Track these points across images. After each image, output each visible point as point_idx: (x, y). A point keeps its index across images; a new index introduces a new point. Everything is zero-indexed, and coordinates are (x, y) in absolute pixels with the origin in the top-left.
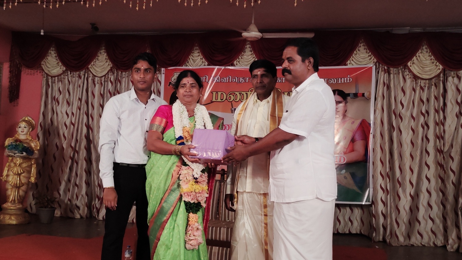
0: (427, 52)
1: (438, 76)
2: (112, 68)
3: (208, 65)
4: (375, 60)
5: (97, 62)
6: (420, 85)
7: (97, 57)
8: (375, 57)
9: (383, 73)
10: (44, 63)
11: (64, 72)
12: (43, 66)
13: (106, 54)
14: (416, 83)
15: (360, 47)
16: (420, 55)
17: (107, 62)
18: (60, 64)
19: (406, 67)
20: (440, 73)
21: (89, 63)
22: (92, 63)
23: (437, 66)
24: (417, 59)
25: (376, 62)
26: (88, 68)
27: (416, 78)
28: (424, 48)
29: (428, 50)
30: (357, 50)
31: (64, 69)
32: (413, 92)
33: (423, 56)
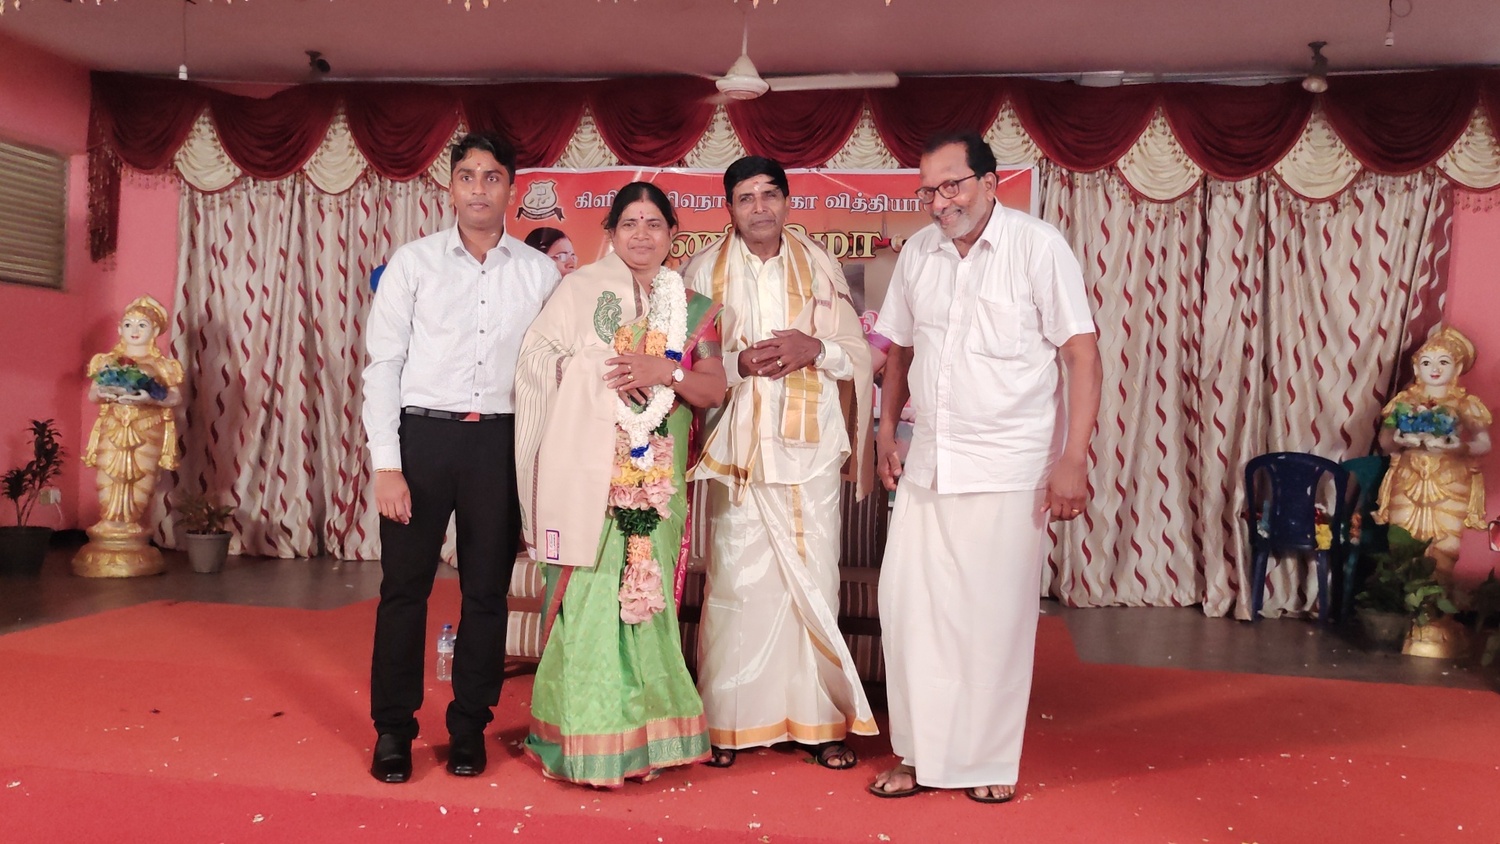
0: (1164, 133)
1: (1190, 193)
2: (366, 170)
3: (621, 163)
4: (1039, 153)
5: (327, 154)
6: (1147, 216)
7: (325, 142)
8: (1040, 144)
9: (1058, 184)
10: (182, 157)
11: (237, 181)
12: (178, 164)
13: (349, 133)
14: (1138, 212)
15: (1002, 119)
16: (1148, 139)
17: (352, 154)
18: (227, 159)
19: (1112, 169)
20: (1196, 185)
21: (305, 156)
22: (313, 158)
23: (1188, 168)
24: (1140, 151)
25: (1041, 158)
26: (302, 171)
27: (1136, 197)
28: (1158, 122)
29: (1168, 129)
30: (994, 127)
31: (238, 172)
32: (1130, 234)
33: (1156, 144)
